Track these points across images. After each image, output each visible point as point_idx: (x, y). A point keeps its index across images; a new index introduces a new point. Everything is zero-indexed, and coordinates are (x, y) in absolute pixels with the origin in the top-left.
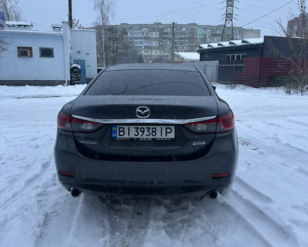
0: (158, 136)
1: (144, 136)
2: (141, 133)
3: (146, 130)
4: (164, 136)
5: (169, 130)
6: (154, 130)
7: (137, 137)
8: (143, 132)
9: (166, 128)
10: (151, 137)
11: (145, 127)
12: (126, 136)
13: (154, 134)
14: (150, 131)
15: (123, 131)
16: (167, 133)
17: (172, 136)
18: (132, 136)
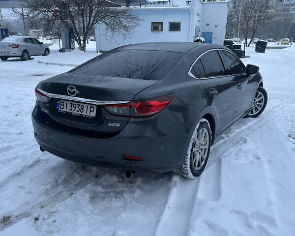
0: (84, 113)
1: (75, 112)
2: (74, 109)
3: (77, 106)
4: (88, 114)
5: (92, 109)
6: (82, 107)
7: (71, 111)
8: (75, 108)
9: (91, 107)
10: (80, 113)
11: (77, 104)
12: (64, 110)
13: (82, 110)
14: (80, 107)
15: (63, 105)
16: (91, 111)
17: (94, 114)
18: (68, 110)
